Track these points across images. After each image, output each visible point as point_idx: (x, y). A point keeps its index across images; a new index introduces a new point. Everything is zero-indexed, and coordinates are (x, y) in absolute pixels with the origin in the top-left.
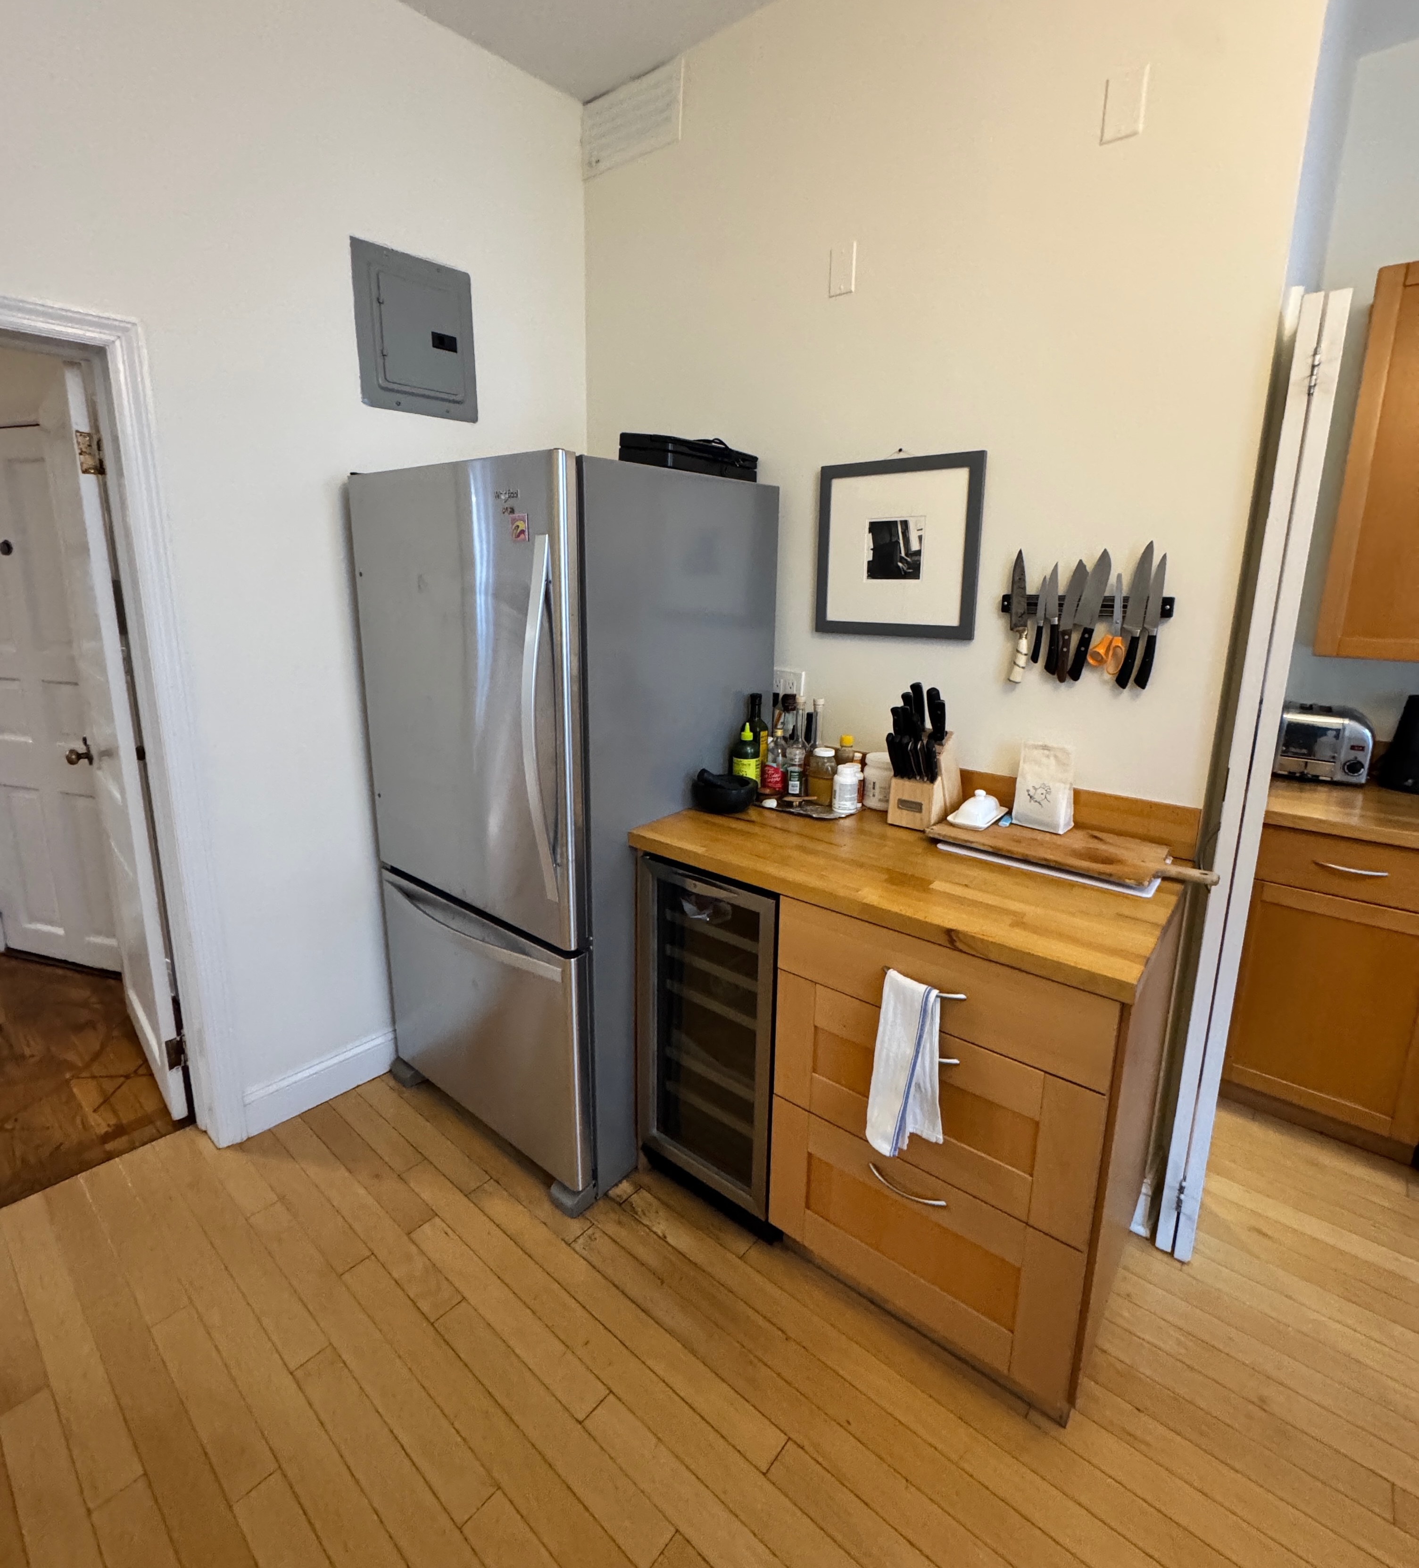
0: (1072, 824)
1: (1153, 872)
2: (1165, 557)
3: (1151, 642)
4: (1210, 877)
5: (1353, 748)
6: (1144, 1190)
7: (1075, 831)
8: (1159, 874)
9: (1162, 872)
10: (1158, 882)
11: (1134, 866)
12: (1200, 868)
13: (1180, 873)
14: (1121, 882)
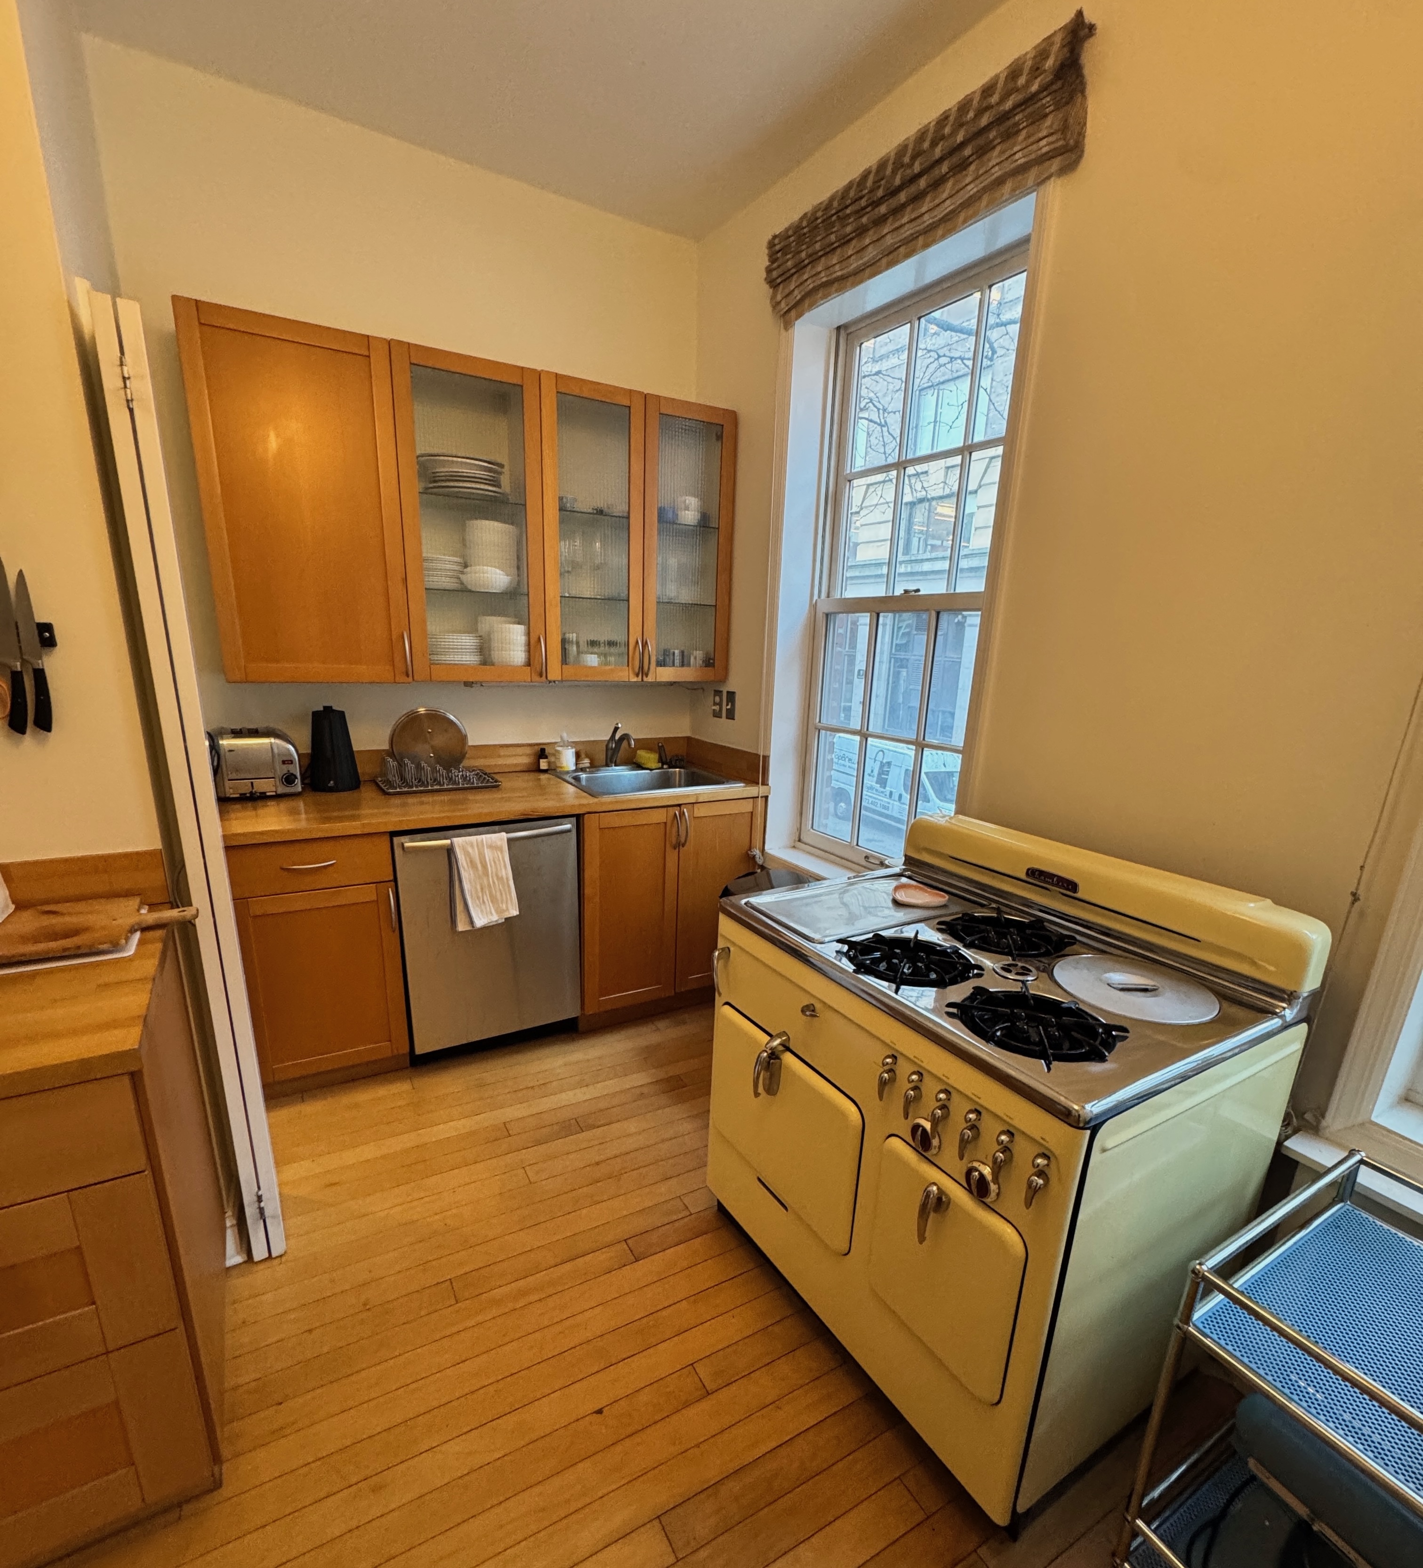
0: (13, 907)
1: (128, 928)
2: (21, 574)
3: (40, 676)
4: (189, 912)
5: (284, 762)
6: (229, 1223)
7: (18, 913)
8: (136, 927)
9: (138, 924)
10: (138, 935)
11: (103, 928)
12: (178, 907)
13: (159, 918)
14: (94, 950)
